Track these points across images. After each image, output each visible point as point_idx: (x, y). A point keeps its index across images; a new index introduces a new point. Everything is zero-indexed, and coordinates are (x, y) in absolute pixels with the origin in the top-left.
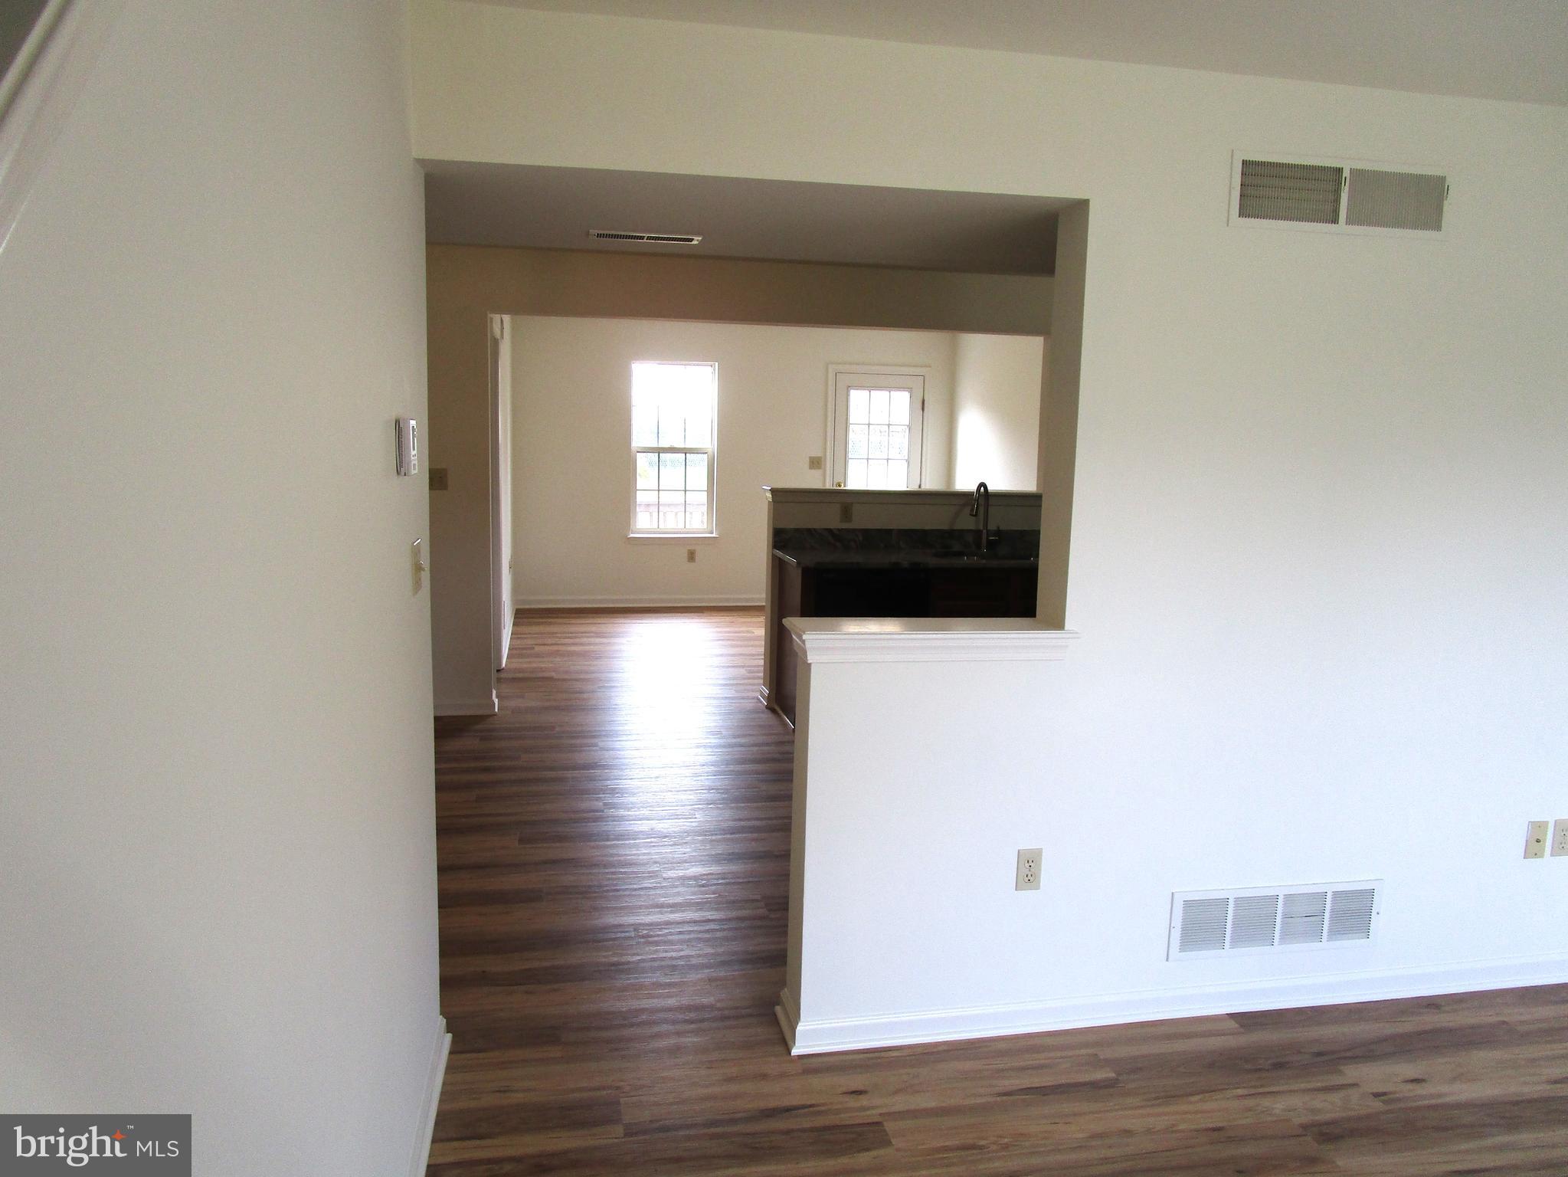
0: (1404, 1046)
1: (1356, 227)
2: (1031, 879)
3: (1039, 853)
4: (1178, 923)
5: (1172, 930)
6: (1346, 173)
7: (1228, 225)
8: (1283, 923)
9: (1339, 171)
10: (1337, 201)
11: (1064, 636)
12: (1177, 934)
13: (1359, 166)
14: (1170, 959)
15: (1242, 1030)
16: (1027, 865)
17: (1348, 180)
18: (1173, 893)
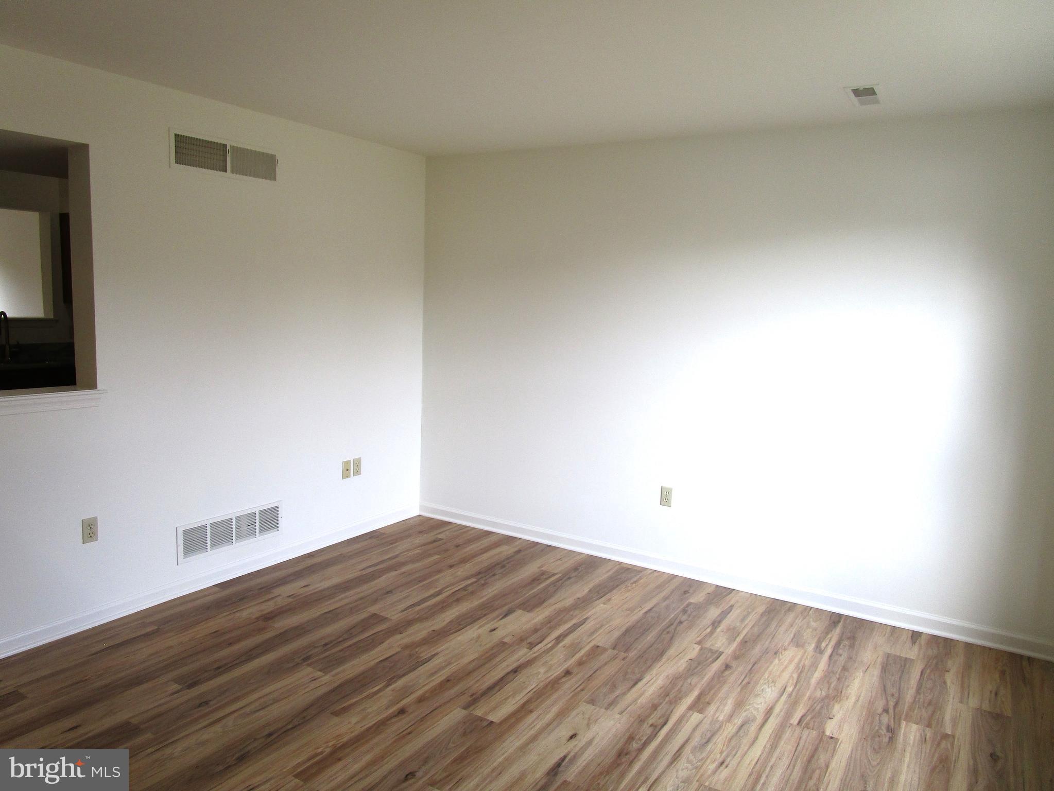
0: (298, 575)
1: (235, 175)
2: (92, 535)
3: (95, 519)
4: (181, 542)
5: (179, 548)
6: (228, 148)
7: (170, 167)
8: (237, 532)
9: (225, 146)
10: (225, 161)
11: (98, 392)
12: (181, 549)
13: (234, 144)
14: (179, 565)
15: (222, 590)
16: (89, 528)
17: (229, 150)
18: (177, 528)
